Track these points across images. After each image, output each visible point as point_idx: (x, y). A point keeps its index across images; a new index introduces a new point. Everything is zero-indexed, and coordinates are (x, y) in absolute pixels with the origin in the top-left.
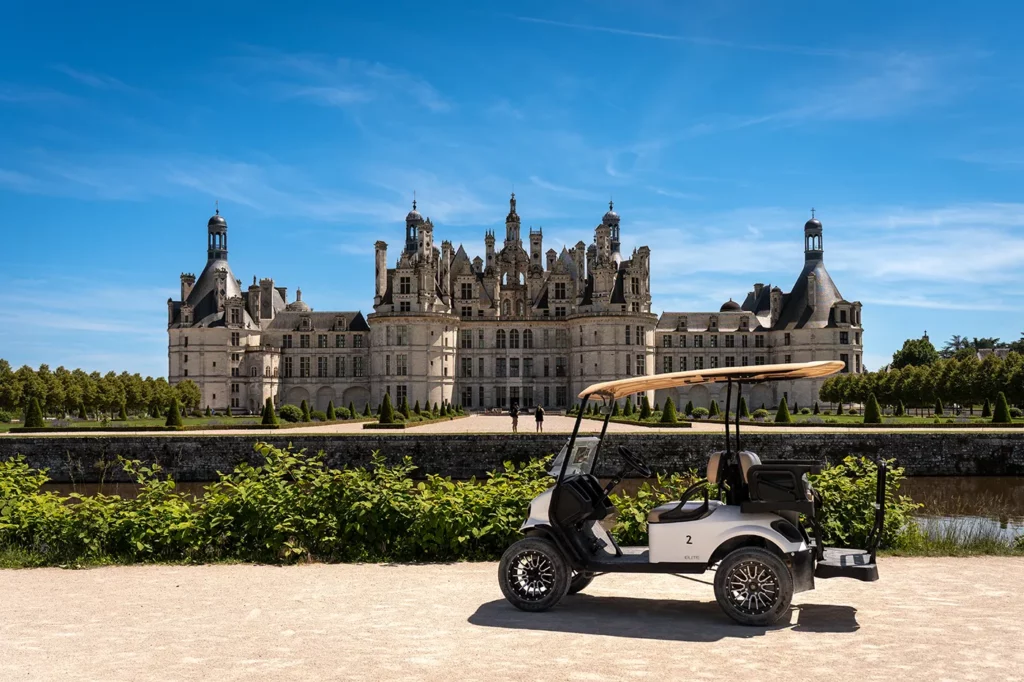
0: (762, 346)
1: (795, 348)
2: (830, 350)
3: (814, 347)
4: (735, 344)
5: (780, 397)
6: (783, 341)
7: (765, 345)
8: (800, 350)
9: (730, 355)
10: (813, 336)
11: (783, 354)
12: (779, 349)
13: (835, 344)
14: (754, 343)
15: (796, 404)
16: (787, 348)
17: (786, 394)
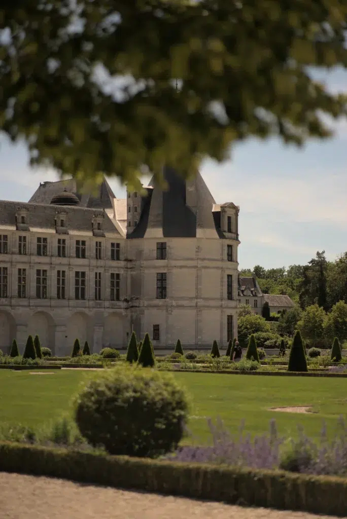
0: (118, 259)
1: (173, 263)
2: (217, 268)
3: (200, 264)
4: (87, 254)
5: (148, 330)
6: (155, 254)
7: (121, 257)
8: (181, 267)
9: (80, 270)
10: (199, 249)
11: (155, 271)
12: (145, 263)
13: (222, 260)
14: (110, 254)
15: (179, 341)
16: (161, 262)
17: (156, 329)
